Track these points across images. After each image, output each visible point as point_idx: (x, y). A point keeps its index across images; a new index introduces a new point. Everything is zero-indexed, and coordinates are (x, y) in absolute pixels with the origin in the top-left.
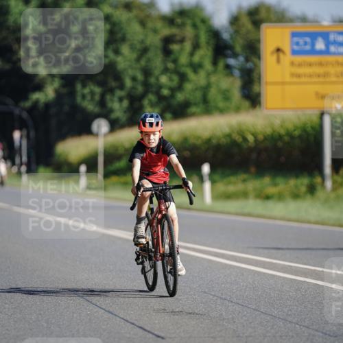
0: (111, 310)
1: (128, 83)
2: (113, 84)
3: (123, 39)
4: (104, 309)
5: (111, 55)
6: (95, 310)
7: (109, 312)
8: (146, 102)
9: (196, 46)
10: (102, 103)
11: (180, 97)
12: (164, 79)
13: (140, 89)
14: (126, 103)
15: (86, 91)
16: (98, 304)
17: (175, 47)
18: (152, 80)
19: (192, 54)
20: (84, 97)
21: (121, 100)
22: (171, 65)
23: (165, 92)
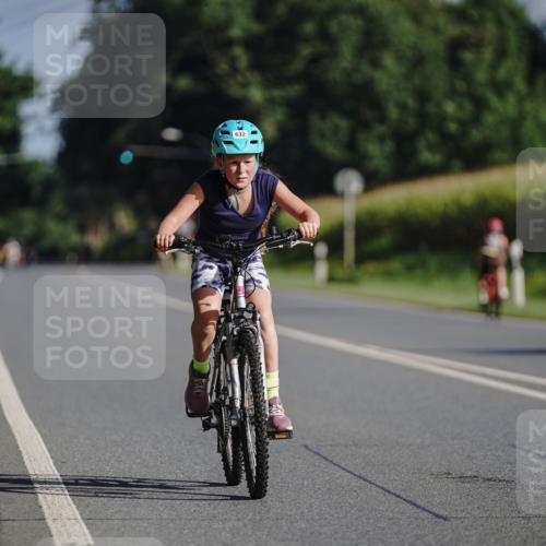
0: (363, 474)
1: (393, 113)
2: (369, 114)
3: (385, 44)
4: (351, 473)
5: (365, 68)
6: (338, 475)
7: (360, 477)
8: (421, 144)
9: (501, 54)
10: (352, 145)
11: (476, 135)
12: (450, 107)
13: (412, 122)
14: (389, 146)
15: (327, 126)
16: (343, 465)
17: (468, 56)
18: (431, 109)
19: (494, 67)
20: (323, 135)
21: (381, 140)
22: (460, 85)
23: (453, 127)
